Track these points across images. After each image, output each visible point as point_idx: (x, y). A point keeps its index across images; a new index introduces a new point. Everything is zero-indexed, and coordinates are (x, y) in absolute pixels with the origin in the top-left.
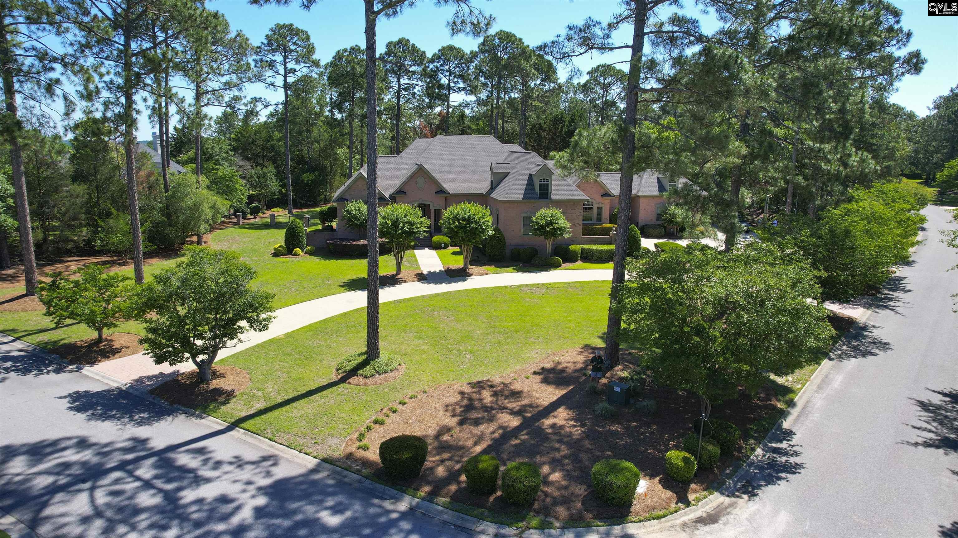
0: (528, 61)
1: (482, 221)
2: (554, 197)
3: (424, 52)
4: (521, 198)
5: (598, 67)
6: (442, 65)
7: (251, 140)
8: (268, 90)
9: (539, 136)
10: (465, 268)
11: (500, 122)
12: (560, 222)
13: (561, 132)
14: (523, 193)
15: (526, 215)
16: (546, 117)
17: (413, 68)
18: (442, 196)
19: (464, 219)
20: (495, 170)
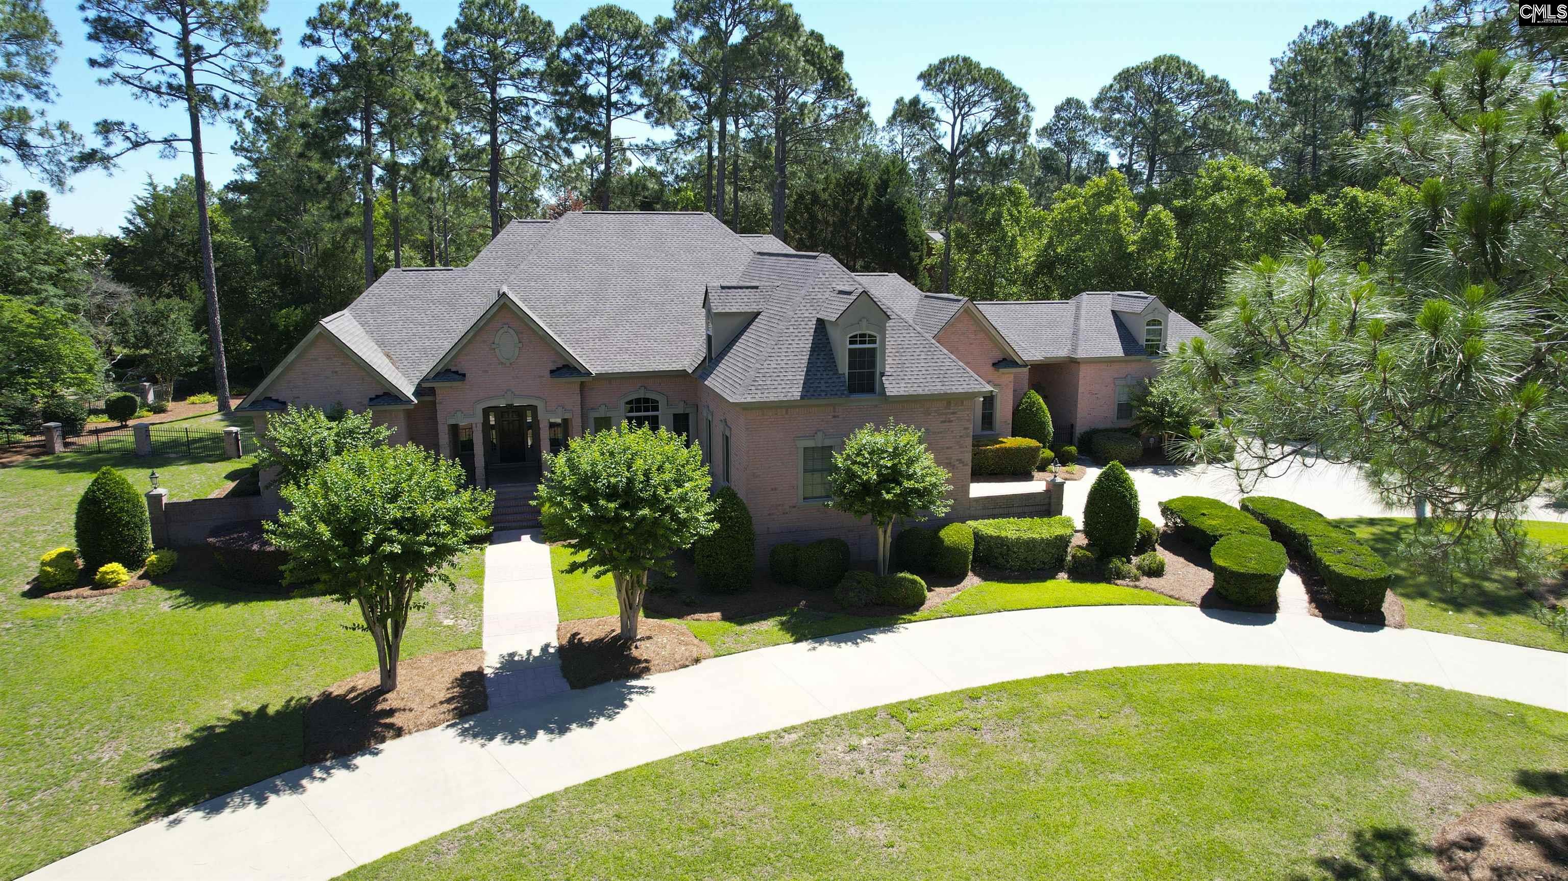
0: (791, 37)
1: (676, 492)
2: (893, 387)
3: (549, 24)
4: (796, 393)
5: (943, 62)
6: (588, 51)
7: (161, 232)
8: (142, 102)
9: (812, 216)
10: (627, 638)
11: (729, 189)
12: (917, 468)
13: (859, 208)
14: (801, 377)
15: (810, 444)
16: (826, 178)
17: (526, 63)
18: (572, 384)
19: (612, 493)
20: (717, 307)
